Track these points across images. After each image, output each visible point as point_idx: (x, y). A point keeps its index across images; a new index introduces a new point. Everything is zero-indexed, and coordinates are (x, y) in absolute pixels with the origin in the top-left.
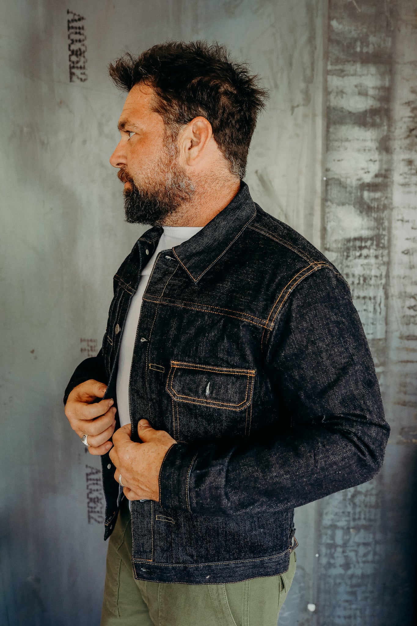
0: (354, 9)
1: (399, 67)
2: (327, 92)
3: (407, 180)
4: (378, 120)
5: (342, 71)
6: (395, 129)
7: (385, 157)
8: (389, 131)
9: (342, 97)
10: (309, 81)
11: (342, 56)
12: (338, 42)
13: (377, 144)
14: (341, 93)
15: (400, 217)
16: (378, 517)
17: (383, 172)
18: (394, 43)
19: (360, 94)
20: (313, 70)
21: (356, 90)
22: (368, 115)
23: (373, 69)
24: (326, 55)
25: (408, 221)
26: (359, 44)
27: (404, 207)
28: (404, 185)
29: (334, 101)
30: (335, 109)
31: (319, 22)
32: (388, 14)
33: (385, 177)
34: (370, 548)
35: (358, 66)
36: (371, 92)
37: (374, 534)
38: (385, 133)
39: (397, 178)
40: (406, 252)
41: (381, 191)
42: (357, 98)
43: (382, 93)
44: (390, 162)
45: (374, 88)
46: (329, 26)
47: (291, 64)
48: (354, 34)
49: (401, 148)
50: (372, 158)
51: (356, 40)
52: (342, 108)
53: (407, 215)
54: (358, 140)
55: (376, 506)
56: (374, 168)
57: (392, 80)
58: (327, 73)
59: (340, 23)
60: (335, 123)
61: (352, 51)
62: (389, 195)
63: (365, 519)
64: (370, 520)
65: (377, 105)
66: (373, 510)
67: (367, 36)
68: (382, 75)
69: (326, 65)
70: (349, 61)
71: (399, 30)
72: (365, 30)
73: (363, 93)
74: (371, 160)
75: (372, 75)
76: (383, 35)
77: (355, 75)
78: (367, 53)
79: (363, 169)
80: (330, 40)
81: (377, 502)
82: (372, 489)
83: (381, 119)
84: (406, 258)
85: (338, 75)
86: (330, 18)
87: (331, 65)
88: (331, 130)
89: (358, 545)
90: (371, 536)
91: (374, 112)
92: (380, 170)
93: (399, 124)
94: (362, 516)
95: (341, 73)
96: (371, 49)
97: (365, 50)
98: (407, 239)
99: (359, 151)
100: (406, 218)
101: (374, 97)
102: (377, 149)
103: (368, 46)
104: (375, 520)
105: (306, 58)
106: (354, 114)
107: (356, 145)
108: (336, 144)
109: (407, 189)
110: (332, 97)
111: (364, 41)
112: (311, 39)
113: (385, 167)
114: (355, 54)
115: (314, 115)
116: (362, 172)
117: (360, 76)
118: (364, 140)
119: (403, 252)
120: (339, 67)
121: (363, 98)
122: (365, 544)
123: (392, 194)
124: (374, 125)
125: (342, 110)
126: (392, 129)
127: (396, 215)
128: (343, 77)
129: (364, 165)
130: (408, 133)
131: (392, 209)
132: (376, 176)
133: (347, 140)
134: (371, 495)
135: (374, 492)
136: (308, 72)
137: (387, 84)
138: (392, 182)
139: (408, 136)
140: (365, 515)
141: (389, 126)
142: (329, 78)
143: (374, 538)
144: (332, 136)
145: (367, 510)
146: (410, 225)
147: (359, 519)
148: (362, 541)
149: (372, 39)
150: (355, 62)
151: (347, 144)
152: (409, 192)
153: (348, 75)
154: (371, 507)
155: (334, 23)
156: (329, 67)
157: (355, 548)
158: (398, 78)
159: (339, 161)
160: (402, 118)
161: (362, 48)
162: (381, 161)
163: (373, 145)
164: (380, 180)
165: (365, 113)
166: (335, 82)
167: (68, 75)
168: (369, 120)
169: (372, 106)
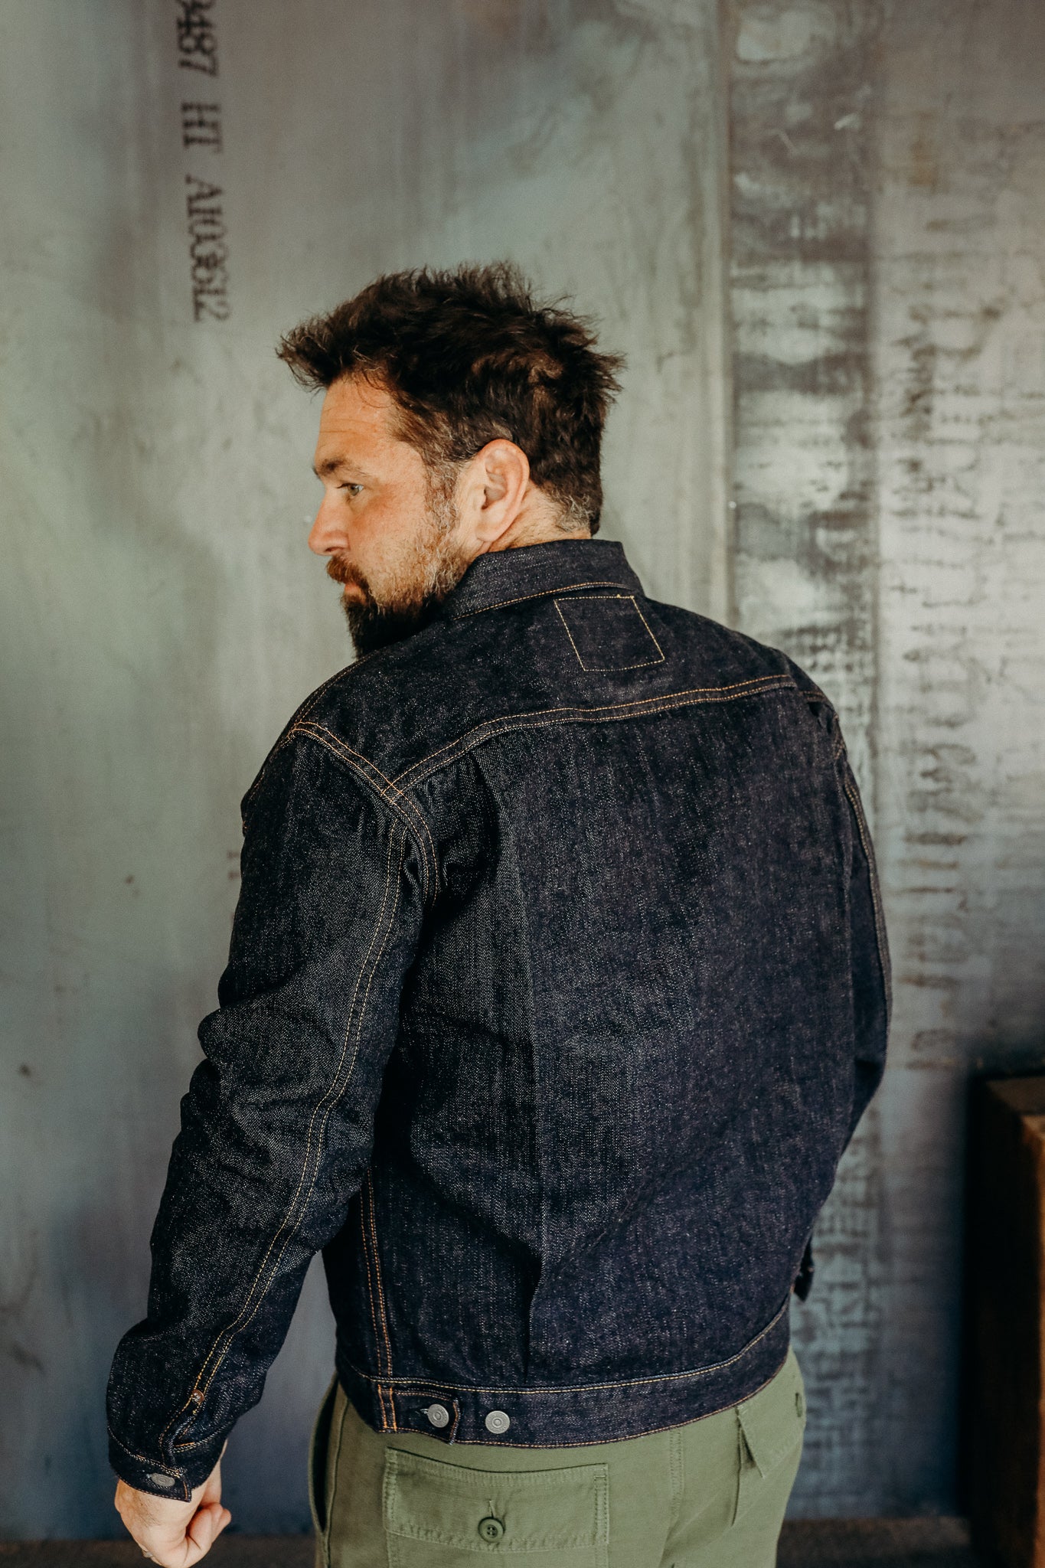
0: (783, 148)
1: (883, 267)
2: (732, 324)
3: (909, 504)
4: (842, 379)
5: (762, 278)
6: (881, 396)
7: (860, 455)
8: (867, 400)
9: (764, 334)
10: (692, 301)
11: (761, 247)
12: (752, 220)
13: (842, 430)
14: (761, 324)
15: (897, 582)
16: (873, 1226)
17: (857, 488)
18: (870, 217)
19: (802, 325)
20: (699, 278)
21: (794, 318)
22: (821, 368)
23: (827, 273)
24: (728, 249)
25: (914, 591)
26: (795, 221)
27: (905, 561)
28: (904, 514)
29: (749, 343)
30: (749, 359)
31: (710, 180)
32: (856, 158)
33: (862, 497)
34: (855, 1295)
35: (796, 270)
36: (826, 321)
37: (865, 1263)
38: (859, 406)
39: (887, 499)
40: (914, 657)
41: (854, 527)
42: (797, 334)
43: (848, 323)
44: (871, 466)
45: (834, 312)
46: (733, 188)
47: (652, 269)
48: (786, 200)
49: (894, 436)
50: (832, 458)
51: (787, 214)
52: (765, 356)
53: (914, 576)
54: (800, 421)
55: (867, 1203)
56: (838, 480)
57: (870, 295)
58: (730, 283)
59: (754, 179)
60: (751, 388)
61: (781, 237)
62: (872, 536)
63: (843, 1231)
64: (855, 1233)
65: (838, 346)
66: (861, 1213)
67: (813, 203)
68: (848, 284)
69: (726, 268)
70: (775, 258)
71: (880, 189)
72: (808, 192)
73: (808, 323)
74: (830, 464)
75: (827, 285)
76: (847, 201)
77: (790, 285)
78: (815, 240)
79: (813, 482)
80: (734, 215)
81: (868, 1194)
82: (857, 1166)
83: (848, 375)
84: (912, 669)
85: (754, 288)
86: (733, 170)
87: (740, 265)
88: (744, 402)
89: (831, 1287)
90: (858, 1267)
91: (833, 362)
92: (851, 483)
93: (888, 387)
94: (838, 1225)
95: (761, 284)
96: (821, 232)
97: (810, 233)
98: (915, 629)
99: (803, 444)
100: (910, 583)
101: (832, 332)
102: (843, 439)
103: (815, 223)
104: (865, 1234)
105: (685, 254)
106: (791, 368)
107: (799, 432)
108: (755, 431)
109: (909, 523)
110: (742, 333)
111: (807, 214)
112: (695, 215)
113: (861, 476)
114: (788, 242)
115: (706, 373)
116: (812, 489)
117: (802, 287)
118: (815, 422)
119: (907, 657)
120: (754, 271)
121: (808, 335)
122: (847, 1286)
123: (877, 532)
124: (833, 389)
125: (764, 360)
126: (874, 397)
127: (887, 578)
128: (765, 290)
129: (815, 473)
130: (907, 405)
131: (878, 566)
132: (844, 496)
133: (778, 423)
134: (855, 1178)
135: (862, 1172)
136: (690, 284)
137: (859, 301)
138: (878, 509)
139: (909, 411)
140: (843, 1220)
141: (867, 390)
142: (736, 294)
143: (865, 1273)
144: (746, 416)
145: (847, 1211)
146: (919, 598)
147: (831, 1230)
148: (839, 1278)
149: (824, 210)
150: (788, 259)
151: (777, 431)
152: (915, 529)
153: (775, 287)
154: (856, 1204)
155: (743, 181)
156: (735, 272)
157: (824, 1294)
158: (883, 289)
159: (762, 466)
160: (892, 374)
161: (802, 229)
162: (851, 464)
163: (833, 431)
164: (850, 505)
165: (813, 366)
166: (748, 302)
167: (191, 307)
168: (823, 379)
169: (828, 350)
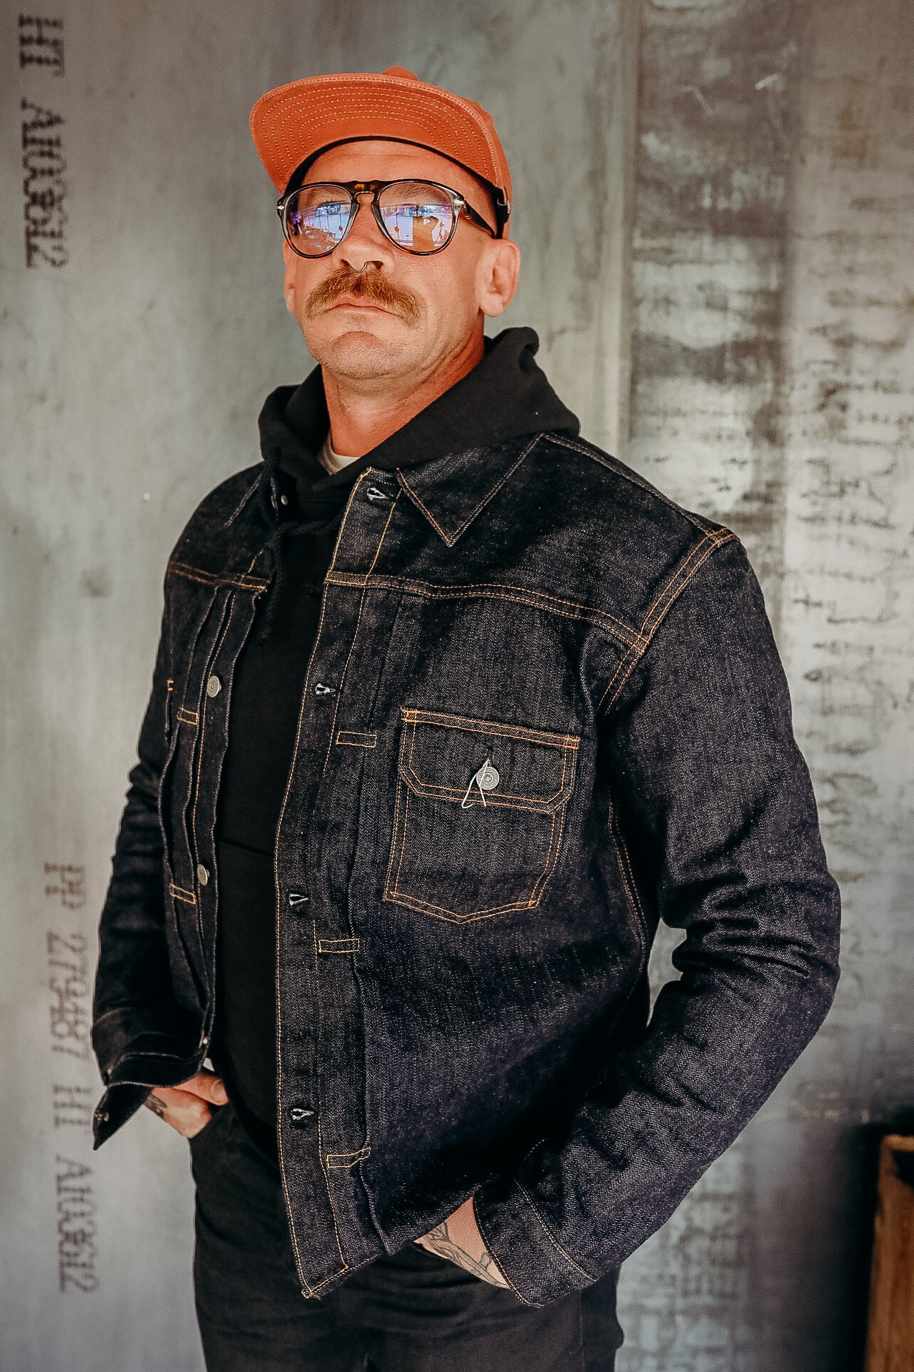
0: (698, 107)
1: (801, 246)
2: (632, 300)
3: (818, 509)
4: (751, 368)
5: (668, 251)
6: (792, 388)
7: (767, 453)
8: (777, 393)
9: (668, 313)
10: (590, 273)
11: (669, 217)
12: (659, 185)
13: (749, 424)
14: (666, 302)
15: (801, 595)
16: (743, 1287)
17: (762, 489)
18: (789, 187)
19: (709, 305)
20: (599, 248)
21: (701, 297)
22: (728, 355)
23: (740, 249)
24: (632, 217)
25: (819, 605)
26: (707, 189)
27: (811, 572)
28: (811, 520)
29: (652, 323)
30: (650, 340)
31: (615, 138)
32: (777, 123)
33: (767, 499)
34: (721, 1361)
35: (706, 244)
36: (736, 302)
37: (733, 1327)
38: (768, 398)
39: (795, 503)
40: (814, 677)
41: (756, 532)
42: (704, 315)
43: (760, 306)
44: (778, 464)
45: (747, 293)
46: (639, 148)
47: (547, 237)
48: (697, 166)
49: (805, 433)
50: (737, 455)
51: (700, 181)
52: (667, 338)
53: (820, 589)
54: (703, 412)
55: (738, 1263)
56: (742, 480)
57: (786, 275)
58: (633, 255)
59: (663, 141)
60: (650, 372)
61: (691, 207)
62: (776, 543)
63: (711, 1292)
64: (723, 1295)
65: (750, 332)
66: (729, 1273)
67: (728, 171)
68: (763, 262)
69: (629, 239)
70: (684, 230)
71: (803, 161)
72: (722, 159)
73: (716, 304)
74: (733, 461)
75: (739, 262)
76: (765, 171)
77: (698, 260)
78: (727, 211)
79: (714, 481)
80: (640, 180)
81: (739, 1254)
82: (729, 1223)
83: (758, 365)
84: (813, 690)
85: (658, 262)
86: (641, 129)
87: (643, 235)
88: (641, 388)
89: (695, 1352)
90: (726, 1332)
91: (743, 348)
92: (756, 483)
93: (800, 379)
94: (705, 1286)
95: (667, 258)
96: (736, 203)
97: (722, 204)
98: (818, 646)
99: (705, 438)
100: (815, 597)
101: (742, 314)
102: (748, 434)
103: (729, 194)
104: (734, 1296)
105: (583, 220)
106: (695, 352)
107: (700, 424)
108: (653, 421)
109: (817, 530)
110: (643, 311)
111: (720, 182)
112: (596, 176)
113: (767, 476)
114: (698, 213)
115: (600, 353)
116: (713, 487)
117: (711, 264)
118: (719, 414)
119: (807, 677)
120: (662, 242)
121: (716, 317)
122: (712, 1351)
123: (782, 540)
124: (741, 379)
125: (666, 343)
126: (785, 389)
127: (791, 589)
128: (670, 265)
129: (718, 471)
130: (821, 400)
131: (782, 576)
132: (746, 497)
133: (678, 413)
134: (726, 1236)
135: (733, 1230)
136: (588, 252)
137: (773, 284)
138: (784, 513)
139: (822, 406)
140: (711, 1282)
141: (778, 382)
142: (638, 267)
143: (732, 1338)
144: (642, 404)
145: (717, 1271)
146: (825, 612)
147: (698, 1291)
148: (705, 1343)
149: (739, 179)
150: (698, 231)
151: (677, 422)
152: (822, 538)
153: (680, 262)
154: (725, 1264)
155: (650, 141)
156: (638, 243)
157: (688, 1360)
158: (801, 271)
159: (658, 460)
160: (807, 364)
161: (714, 198)
162: (757, 462)
163: (740, 425)
164: (753, 507)
165: (721, 350)
166: (651, 277)
167: (23, 250)
168: (729, 366)
169: (737, 335)
